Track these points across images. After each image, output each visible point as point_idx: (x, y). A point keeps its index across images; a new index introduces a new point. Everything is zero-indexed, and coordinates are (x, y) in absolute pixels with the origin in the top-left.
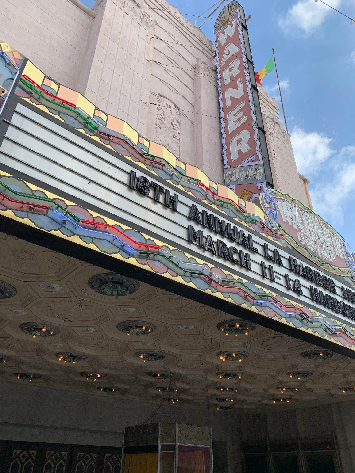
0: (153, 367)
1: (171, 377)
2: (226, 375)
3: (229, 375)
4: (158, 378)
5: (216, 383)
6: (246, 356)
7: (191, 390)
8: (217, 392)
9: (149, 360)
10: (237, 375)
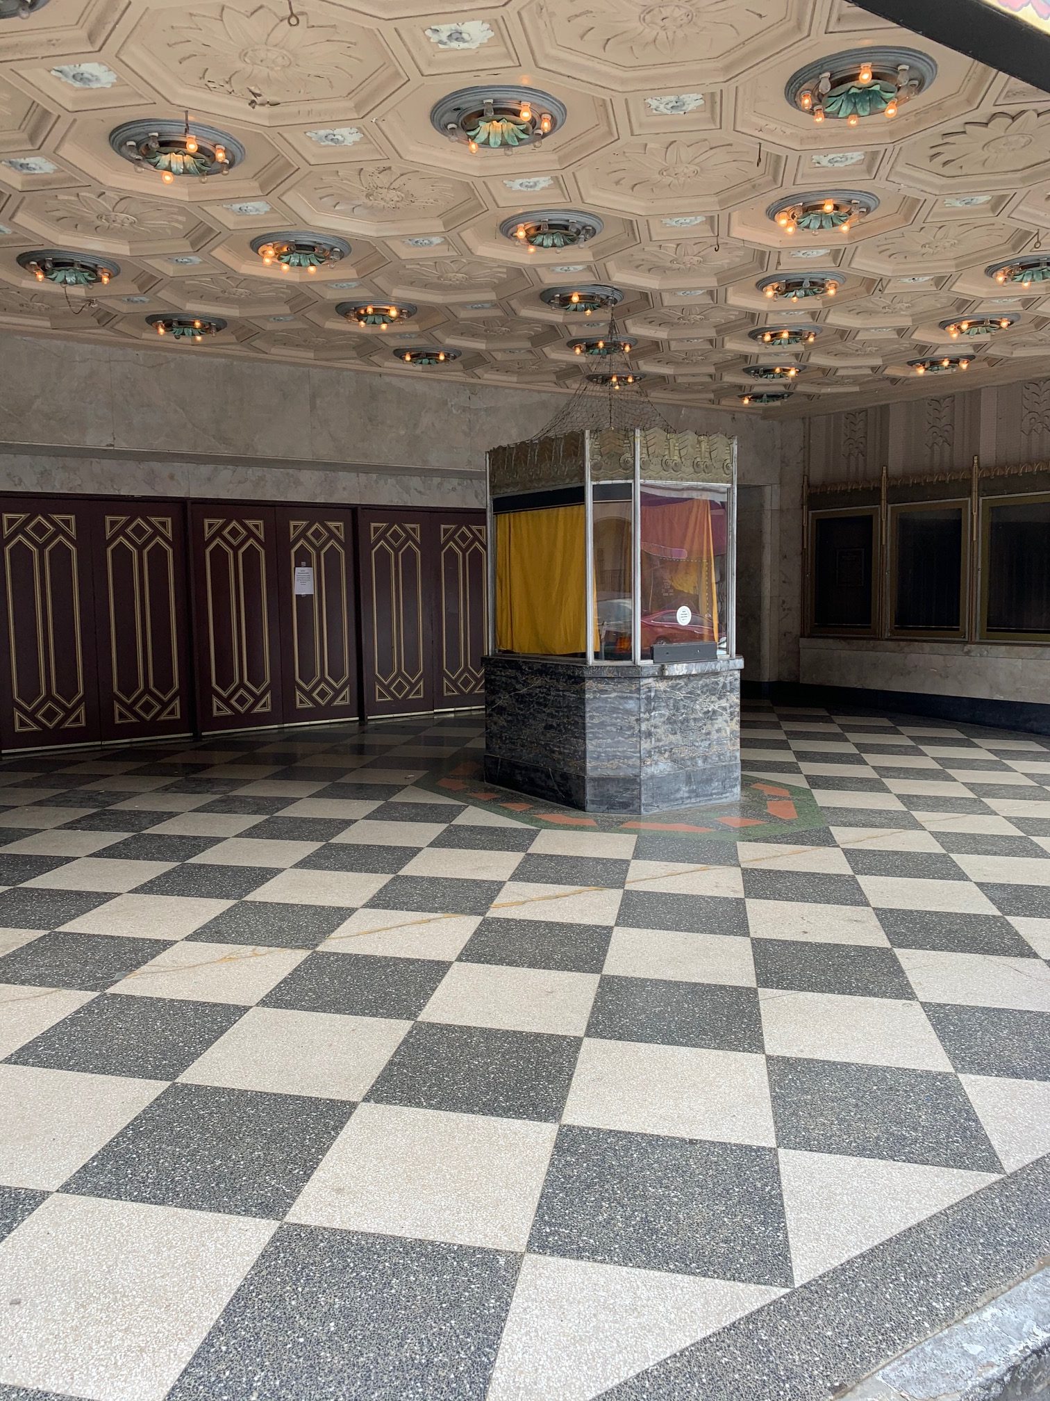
0: (558, 269)
1: (615, 301)
2: (790, 286)
3: (799, 285)
4: (573, 307)
5: (752, 316)
6: (868, 210)
7: (673, 345)
8: (751, 348)
9: (545, 244)
10: (823, 286)
